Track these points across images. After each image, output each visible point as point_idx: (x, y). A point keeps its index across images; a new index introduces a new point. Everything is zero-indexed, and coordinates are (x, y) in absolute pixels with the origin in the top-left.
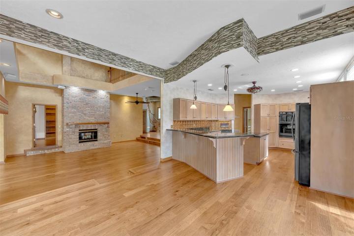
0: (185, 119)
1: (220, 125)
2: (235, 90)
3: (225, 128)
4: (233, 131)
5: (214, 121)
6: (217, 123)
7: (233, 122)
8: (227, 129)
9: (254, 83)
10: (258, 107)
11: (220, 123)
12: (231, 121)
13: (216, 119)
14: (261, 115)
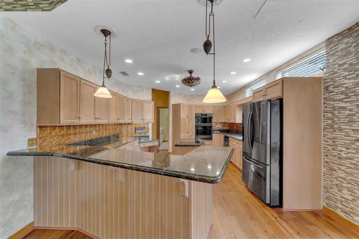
0: (76, 122)
1: (134, 130)
2: (158, 82)
3: (140, 133)
4: (151, 137)
5: (125, 124)
6: (130, 127)
7: (150, 125)
8: (143, 134)
9: (191, 72)
10: (177, 107)
11: (134, 126)
12: (147, 124)
13: (130, 121)
14: (181, 117)
